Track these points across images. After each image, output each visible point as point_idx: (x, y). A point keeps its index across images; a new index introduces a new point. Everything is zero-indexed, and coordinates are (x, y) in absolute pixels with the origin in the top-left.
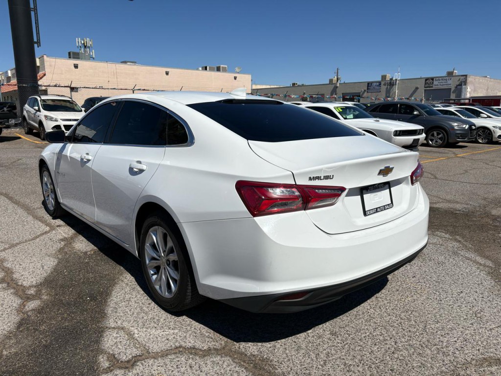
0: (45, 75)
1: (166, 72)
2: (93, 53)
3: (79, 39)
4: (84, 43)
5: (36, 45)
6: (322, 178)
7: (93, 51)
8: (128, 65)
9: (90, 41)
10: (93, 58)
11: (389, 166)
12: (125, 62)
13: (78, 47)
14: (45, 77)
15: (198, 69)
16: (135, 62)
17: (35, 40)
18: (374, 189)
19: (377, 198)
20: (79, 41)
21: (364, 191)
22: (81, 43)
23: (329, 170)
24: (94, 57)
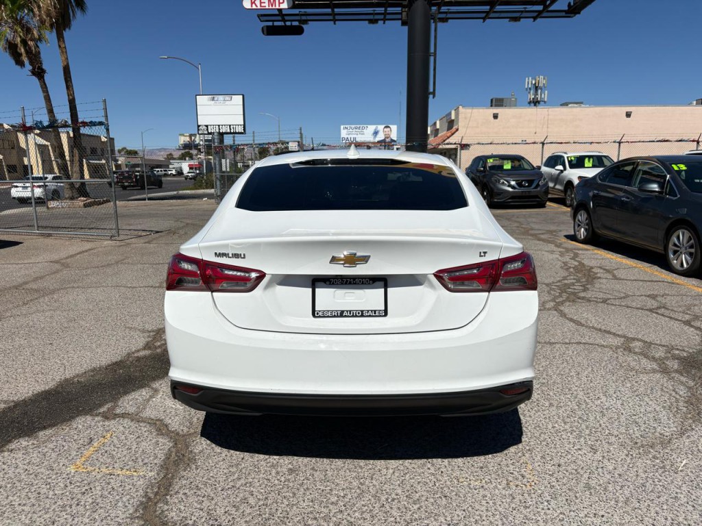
0: (457, 130)
1: (627, 112)
2: (545, 96)
3: (530, 78)
4: (535, 83)
5: (431, 96)
6: (230, 255)
7: (546, 92)
8: (571, 107)
9: (544, 79)
10: (545, 102)
11: (355, 254)
12: (565, 104)
13: (527, 89)
14: (457, 132)
15: (690, 104)
16: (582, 103)
17: (431, 90)
18: (342, 284)
19: (353, 298)
20: (529, 82)
21: (317, 284)
22: (532, 83)
23: (238, 247)
24: (546, 100)
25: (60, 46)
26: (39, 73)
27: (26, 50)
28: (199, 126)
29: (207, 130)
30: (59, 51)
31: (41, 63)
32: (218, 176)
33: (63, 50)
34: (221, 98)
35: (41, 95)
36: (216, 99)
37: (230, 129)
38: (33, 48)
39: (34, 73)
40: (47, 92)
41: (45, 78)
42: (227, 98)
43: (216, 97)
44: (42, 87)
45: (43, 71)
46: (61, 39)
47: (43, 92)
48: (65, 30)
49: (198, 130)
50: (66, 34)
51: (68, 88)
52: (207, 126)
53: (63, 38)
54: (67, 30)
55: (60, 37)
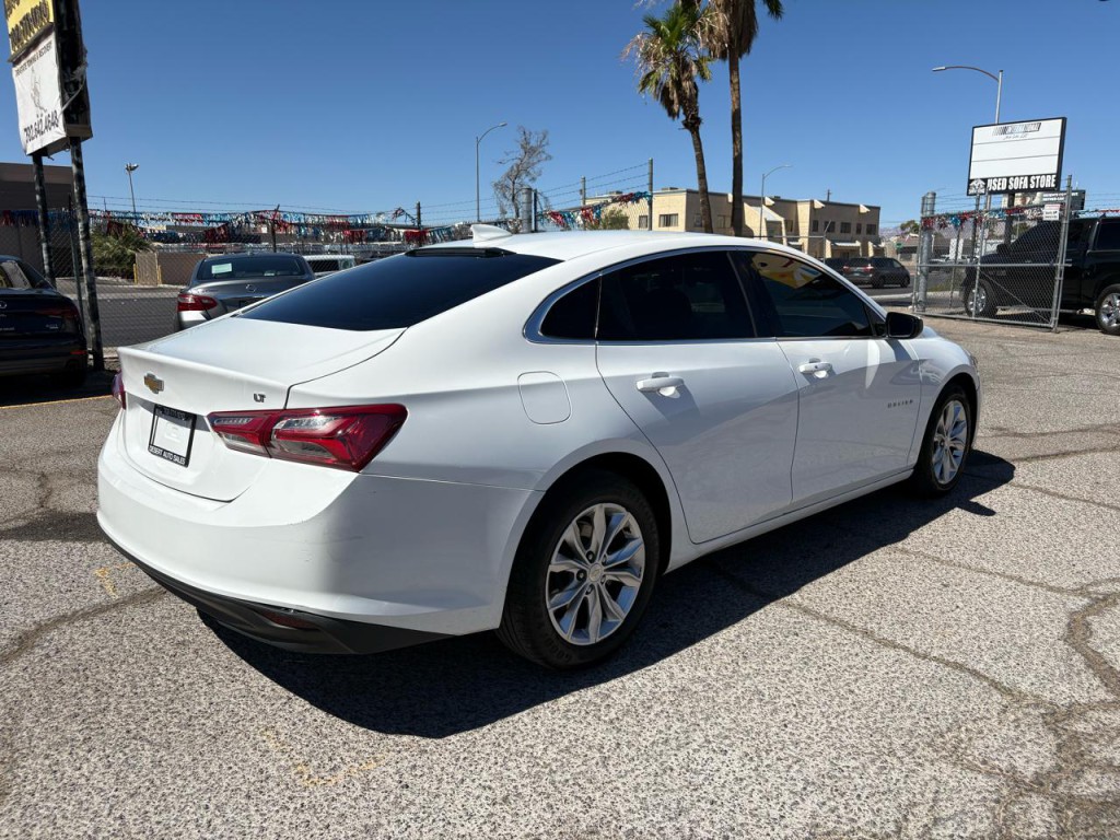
11: (153, 376)
25: (731, 81)
26: (693, 124)
27: (679, 95)
28: (970, 181)
29: (986, 186)
30: (728, 88)
31: (697, 110)
32: (924, 269)
33: (736, 87)
34: (1019, 127)
35: (693, 154)
36: (1010, 130)
37: (1029, 183)
38: (688, 91)
39: (686, 125)
40: (700, 149)
41: (700, 131)
42: (1032, 126)
43: (1010, 128)
44: (695, 144)
45: (698, 121)
46: (735, 73)
47: (696, 150)
48: (740, 56)
49: (969, 187)
50: (743, 62)
51: (734, 141)
52: (985, 180)
53: (737, 70)
54: (744, 56)
55: (734, 68)
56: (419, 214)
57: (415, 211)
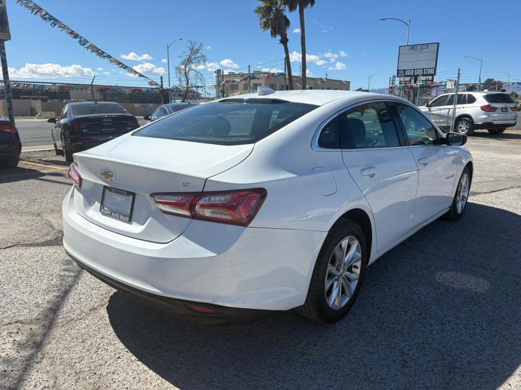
26: (284, 41)
28: (398, 71)
29: (405, 73)
31: (286, 35)
34: (419, 47)
37: (423, 72)
39: (281, 42)
41: (288, 44)
42: (424, 46)
45: (287, 40)
49: (398, 74)
52: (404, 70)
56: (162, 82)
57: (160, 80)
